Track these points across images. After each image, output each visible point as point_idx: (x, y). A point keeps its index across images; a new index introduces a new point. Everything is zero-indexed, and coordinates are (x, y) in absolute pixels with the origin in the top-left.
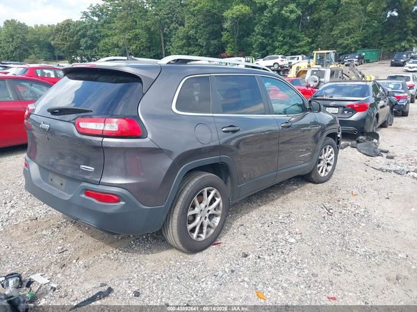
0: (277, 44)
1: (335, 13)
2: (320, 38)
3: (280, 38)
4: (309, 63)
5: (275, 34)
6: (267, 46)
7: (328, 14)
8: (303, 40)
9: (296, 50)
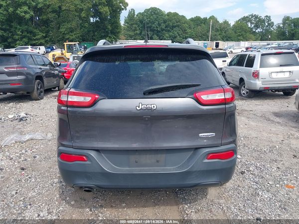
0: (17, 37)
1: (59, 16)
2: (51, 34)
3: (19, 33)
4: (62, 51)
5: (13, 30)
6: (8, 38)
7: (55, 16)
8: (39, 35)
9: (34, 42)
